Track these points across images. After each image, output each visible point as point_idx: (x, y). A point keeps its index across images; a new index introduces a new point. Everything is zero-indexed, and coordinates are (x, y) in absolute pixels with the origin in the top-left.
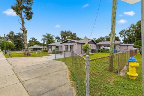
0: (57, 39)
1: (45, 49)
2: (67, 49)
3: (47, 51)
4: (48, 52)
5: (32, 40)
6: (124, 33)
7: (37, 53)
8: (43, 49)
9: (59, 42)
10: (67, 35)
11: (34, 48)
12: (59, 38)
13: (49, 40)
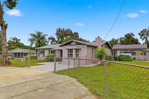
0: (51, 40)
1: (33, 54)
2: (70, 55)
3: (36, 58)
4: (38, 59)
5: (12, 41)
6: (146, 34)
7: (22, 60)
8: (29, 54)
9: (53, 44)
10: (66, 35)
11: (16, 53)
12: (53, 39)
13: (39, 41)
